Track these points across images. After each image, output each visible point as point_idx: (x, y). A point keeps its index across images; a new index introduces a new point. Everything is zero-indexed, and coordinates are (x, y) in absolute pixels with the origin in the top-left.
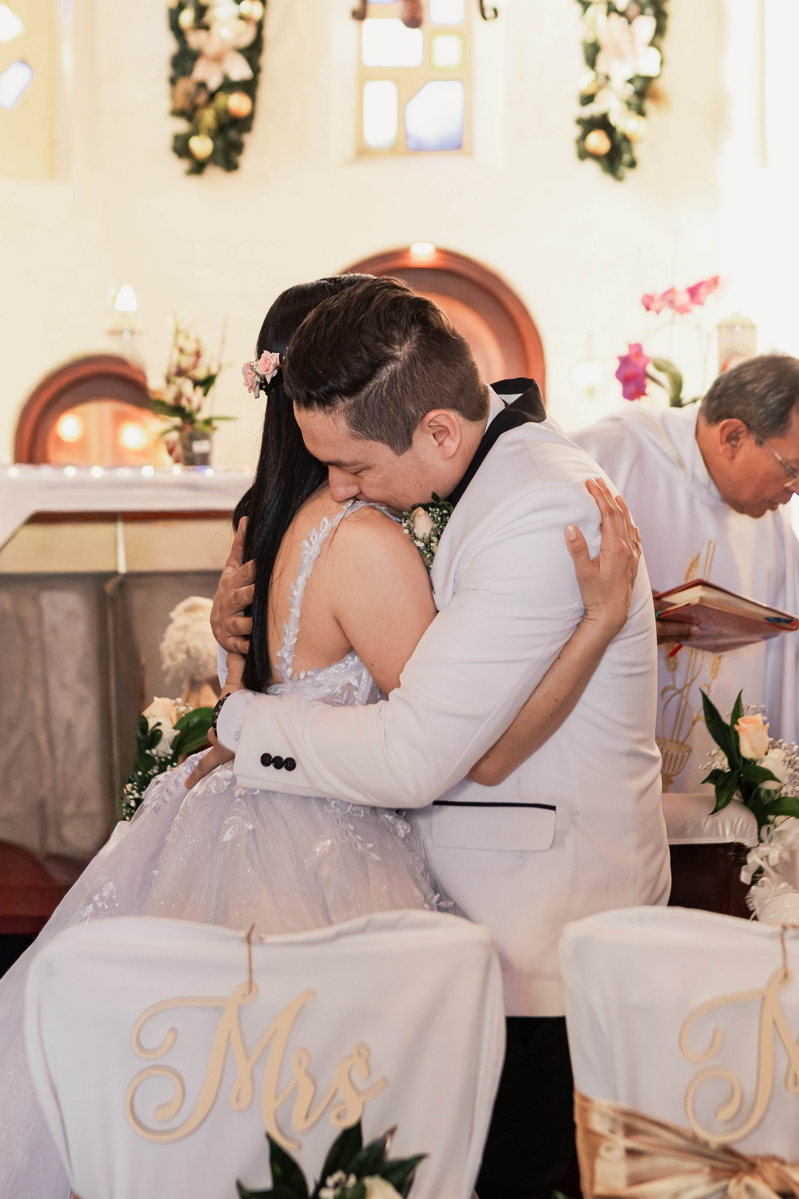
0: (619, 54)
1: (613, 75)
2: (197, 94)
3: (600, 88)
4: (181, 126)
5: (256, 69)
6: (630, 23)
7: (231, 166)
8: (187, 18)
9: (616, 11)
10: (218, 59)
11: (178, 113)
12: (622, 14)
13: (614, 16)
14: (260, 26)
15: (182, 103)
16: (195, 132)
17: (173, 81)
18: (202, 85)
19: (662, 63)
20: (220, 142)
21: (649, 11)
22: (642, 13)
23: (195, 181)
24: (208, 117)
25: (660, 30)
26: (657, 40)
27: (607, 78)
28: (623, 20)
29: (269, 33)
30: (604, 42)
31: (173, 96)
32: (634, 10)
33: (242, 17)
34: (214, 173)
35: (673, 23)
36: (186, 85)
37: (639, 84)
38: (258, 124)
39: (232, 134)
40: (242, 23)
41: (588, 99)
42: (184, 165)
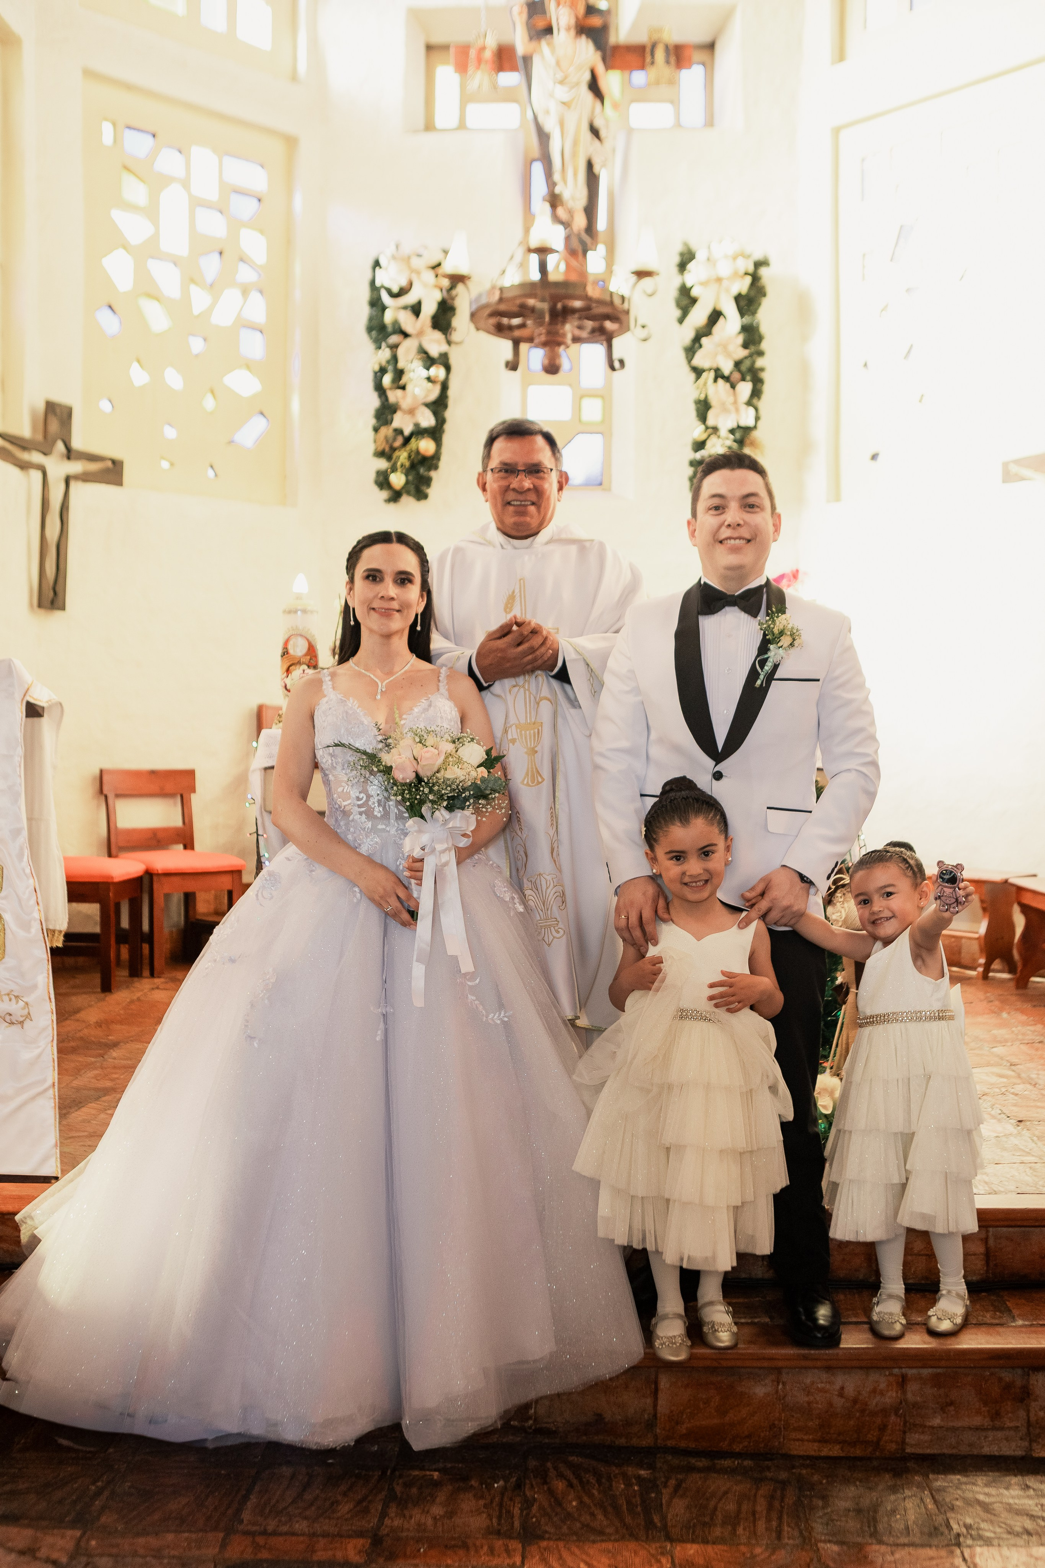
0: (725, 410)
1: (720, 426)
2: (395, 439)
3: (709, 436)
4: (383, 464)
5: (441, 421)
6: (733, 386)
7: (421, 495)
8: (387, 380)
9: (723, 377)
10: (411, 412)
11: (380, 454)
12: (727, 379)
13: (720, 381)
14: (445, 386)
15: (382, 446)
16: (394, 469)
17: (376, 430)
18: (399, 432)
19: (757, 419)
20: (410, 478)
21: (748, 378)
22: (743, 379)
23: (392, 506)
24: (403, 457)
25: (756, 393)
26: (755, 401)
27: (715, 429)
28: (728, 385)
29: (451, 393)
30: (713, 401)
31: (375, 441)
32: (736, 376)
33: (429, 379)
34: (407, 501)
35: (766, 388)
36: (385, 431)
37: (738, 435)
38: (442, 464)
39: (422, 470)
40: (430, 384)
41: (699, 445)
42: (385, 494)
